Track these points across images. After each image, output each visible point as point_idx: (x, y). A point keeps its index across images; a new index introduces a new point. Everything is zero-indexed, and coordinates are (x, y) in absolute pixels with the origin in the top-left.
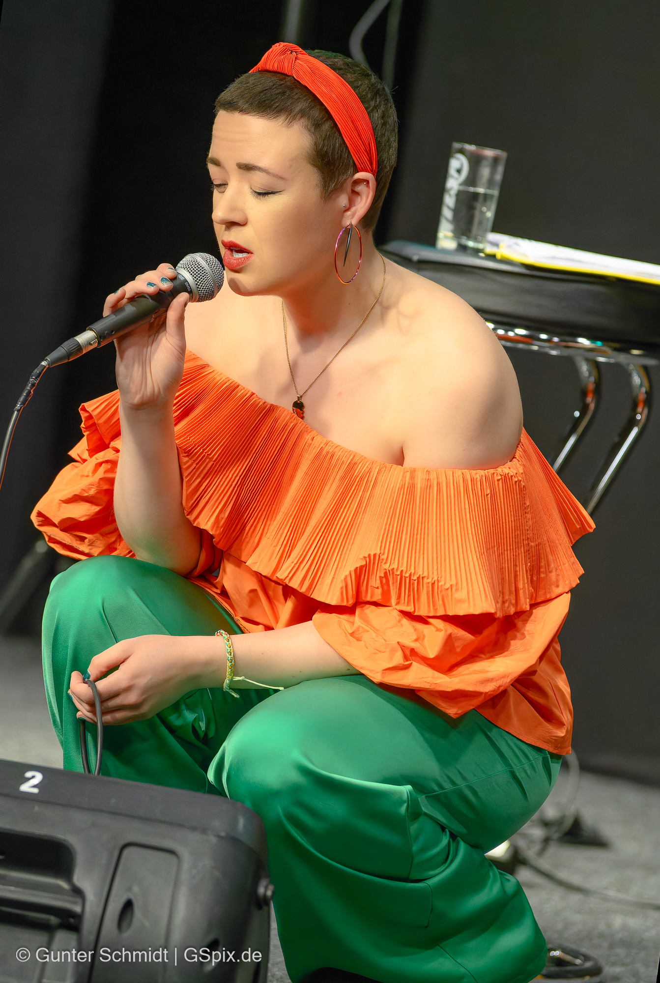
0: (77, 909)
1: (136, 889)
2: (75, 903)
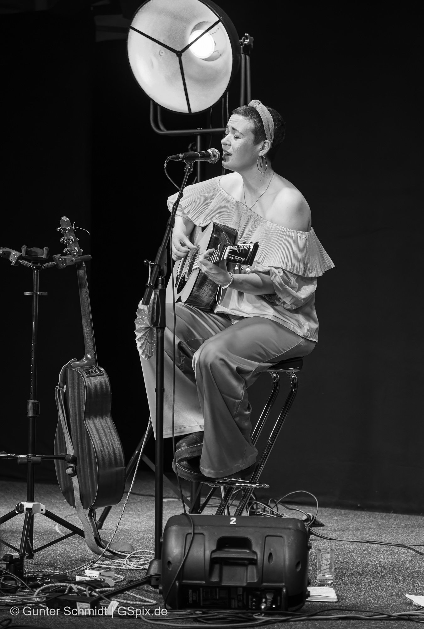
0: (255, 558)
1: (272, 549)
2: (254, 556)
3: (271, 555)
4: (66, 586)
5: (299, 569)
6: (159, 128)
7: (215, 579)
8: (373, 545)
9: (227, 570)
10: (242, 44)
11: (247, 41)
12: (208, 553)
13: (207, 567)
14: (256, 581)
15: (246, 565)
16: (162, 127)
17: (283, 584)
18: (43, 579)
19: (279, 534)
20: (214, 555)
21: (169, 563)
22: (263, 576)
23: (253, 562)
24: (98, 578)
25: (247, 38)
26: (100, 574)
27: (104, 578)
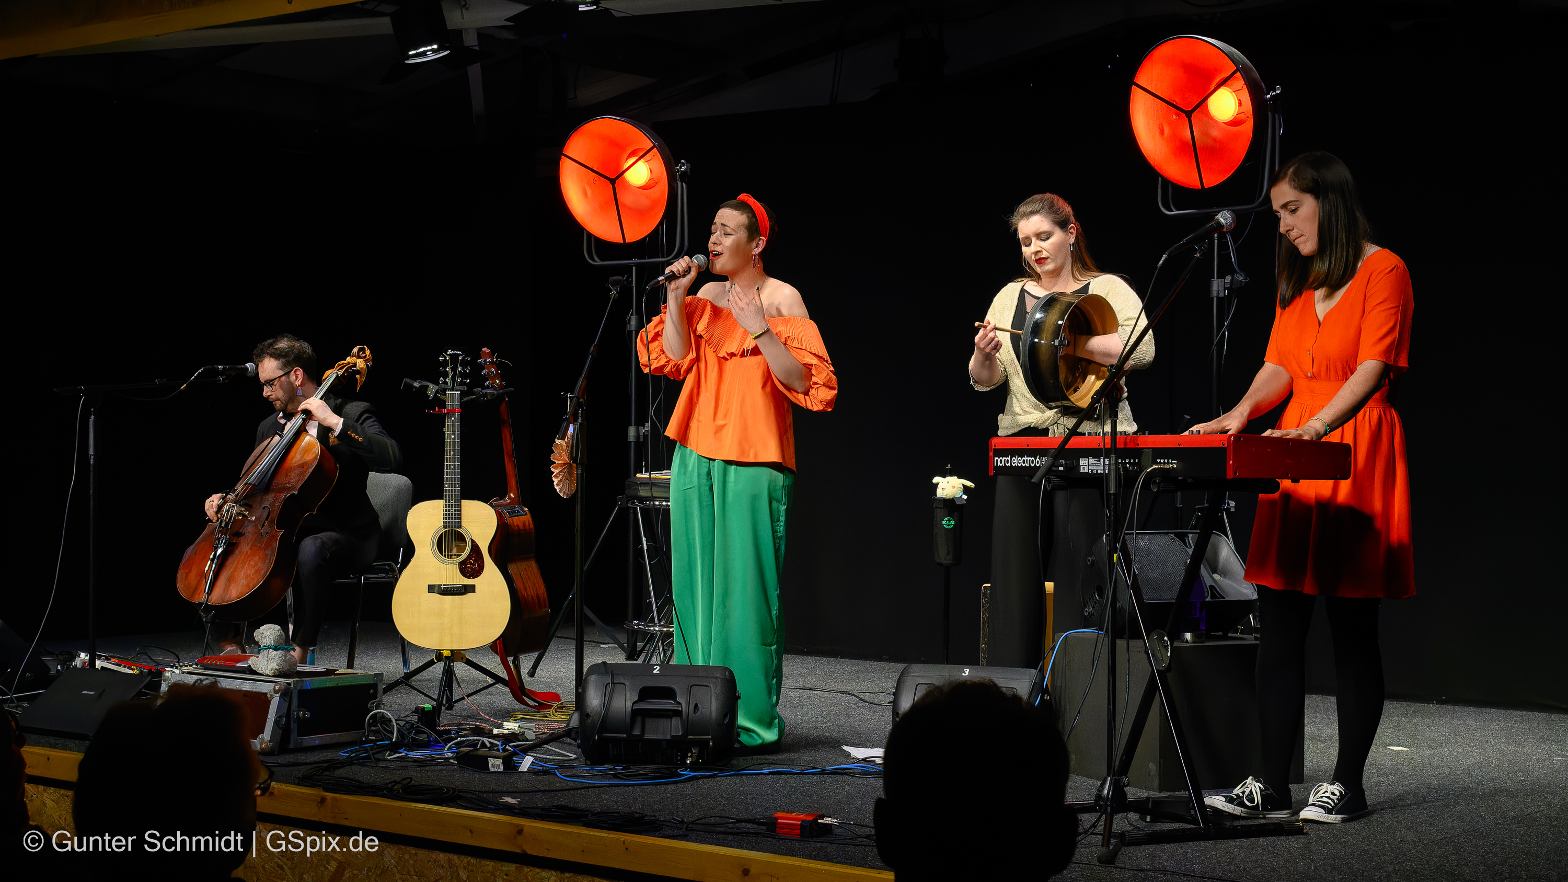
0: (680, 709)
1: (698, 700)
2: (679, 707)
3: (696, 706)
4: (479, 740)
5: (726, 721)
6: (593, 260)
7: (637, 732)
8: (816, 692)
9: (650, 722)
10: (678, 171)
11: (684, 168)
12: (629, 704)
13: (628, 719)
14: (680, 734)
15: (670, 717)
16: (596, 258)
17: (710, 737)
18: (457, 732)
19: (706, 684)
20: (636, 707)
21: (588, 715)
22: (689, 727)
23: (678, 713)
24: (517, 731)
25: (684, 165)
26: (519, 726)
27: (524, 730)
